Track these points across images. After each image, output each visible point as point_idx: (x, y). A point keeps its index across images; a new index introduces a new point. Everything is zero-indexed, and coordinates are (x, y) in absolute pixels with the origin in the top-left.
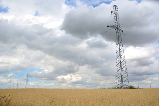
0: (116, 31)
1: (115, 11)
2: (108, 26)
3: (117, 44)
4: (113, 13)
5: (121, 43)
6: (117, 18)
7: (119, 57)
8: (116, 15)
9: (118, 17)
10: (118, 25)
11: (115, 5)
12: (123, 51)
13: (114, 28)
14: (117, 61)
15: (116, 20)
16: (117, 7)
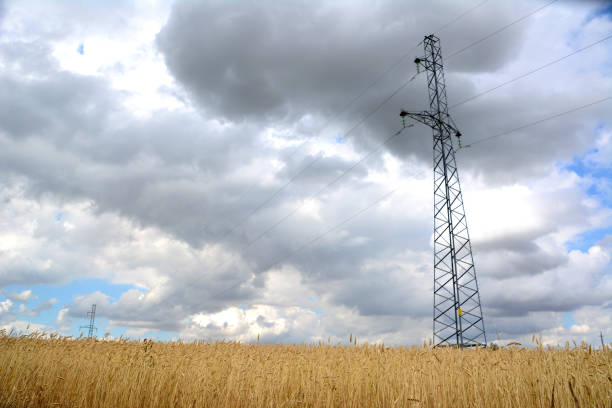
0: (436, 132)
1: (430, 59)
2: (403, 114)
3: (438, 183)
4: (423, 63)
6: (436, 82)
7: (448, 231)
8: (434, 72)
10: (442, 110)
11: (431, 36)
12: (460, 210)
13: (427, 120)
14: (439, 248)
15: (433, 92)
16: (436, 45)
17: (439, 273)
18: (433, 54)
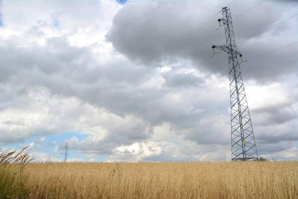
0: (230, 55)
1: (226, 19)
2: (214, 47)
3: (232, 80)
4: (222, 21)
5: (239, 78)
6: (229, 30)
8: (228, 25)
9: (231, 30)
10: (232, 44)
11: (226, 7)
12: (243, 92)
13: (225, 50)
14: (233, 111)
15: (227, 36)
16: (228, 12)
17: (233, 124)
18: (227, 16)
